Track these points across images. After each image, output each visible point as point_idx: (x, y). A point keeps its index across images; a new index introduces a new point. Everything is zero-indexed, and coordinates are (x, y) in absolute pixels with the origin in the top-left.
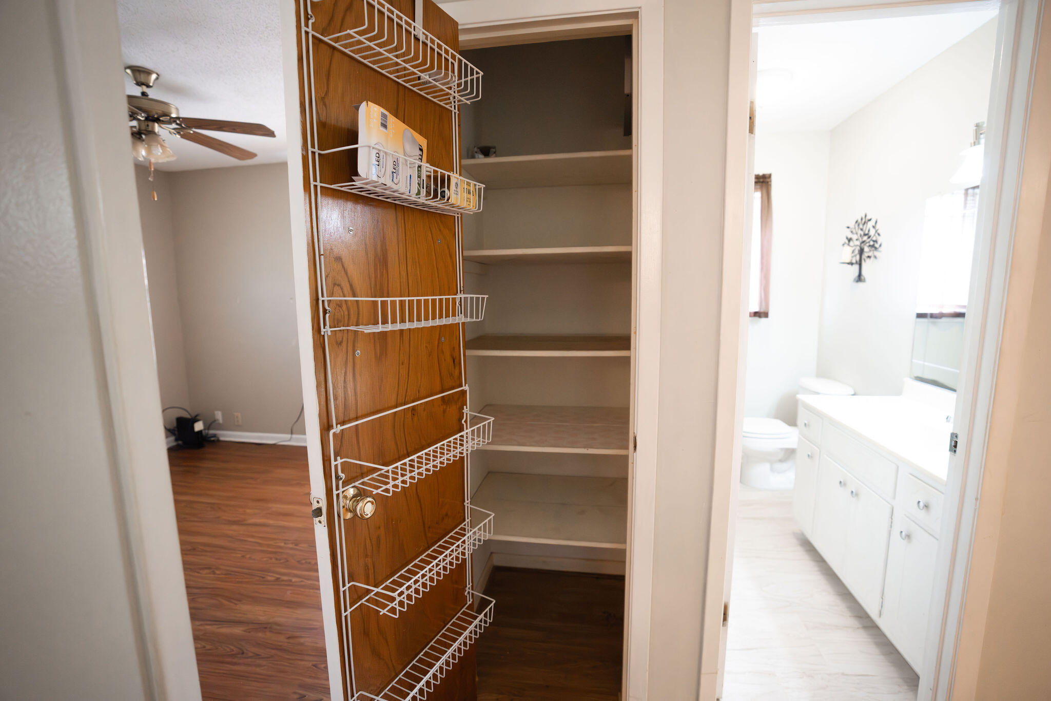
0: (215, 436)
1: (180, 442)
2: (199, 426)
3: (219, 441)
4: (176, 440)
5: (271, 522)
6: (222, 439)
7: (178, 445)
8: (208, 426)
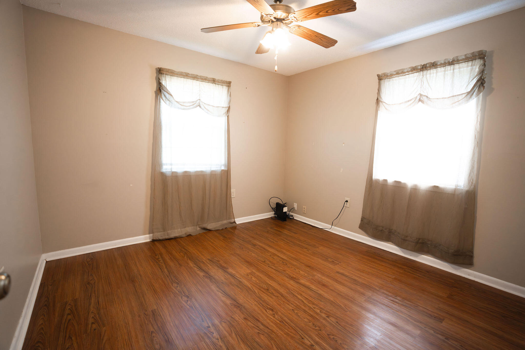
0: (292, 216)
1: (276, 216)
2: (285, 210)
3: (293, 219)
4: (275, 214)
5: (313, 287)
6: (295, 218)
7: (275, 217)
8: (290, 210)
